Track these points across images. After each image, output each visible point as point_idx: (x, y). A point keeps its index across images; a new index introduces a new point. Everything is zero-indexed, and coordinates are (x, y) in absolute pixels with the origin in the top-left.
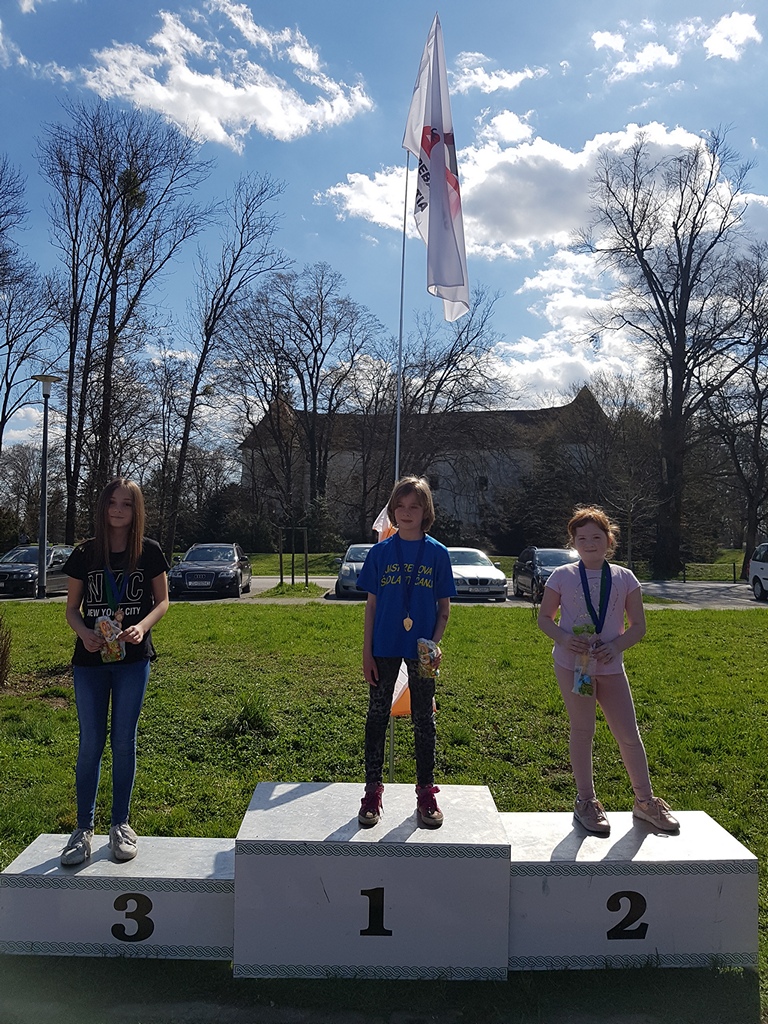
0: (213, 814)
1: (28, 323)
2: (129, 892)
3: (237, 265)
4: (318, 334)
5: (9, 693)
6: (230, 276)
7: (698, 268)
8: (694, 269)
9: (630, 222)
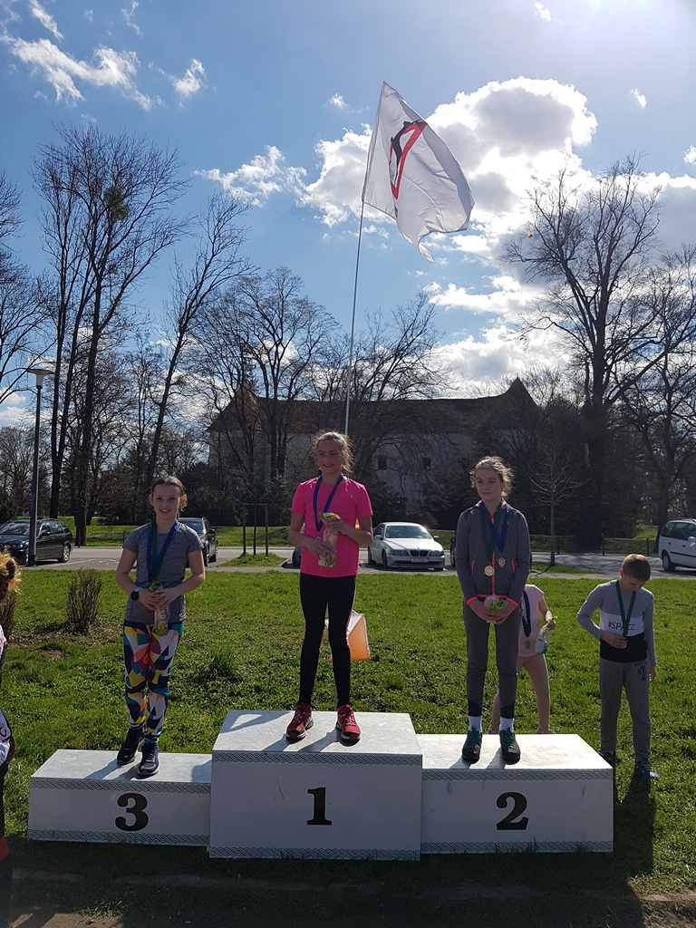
0: (191, 741)
1: (19, 319)
2: (129, 792)
3: (208, 271)
4: (279, 330)
6: (202, 281)
7: (616, 277)
8: (612, 277)
9: (557, 236)
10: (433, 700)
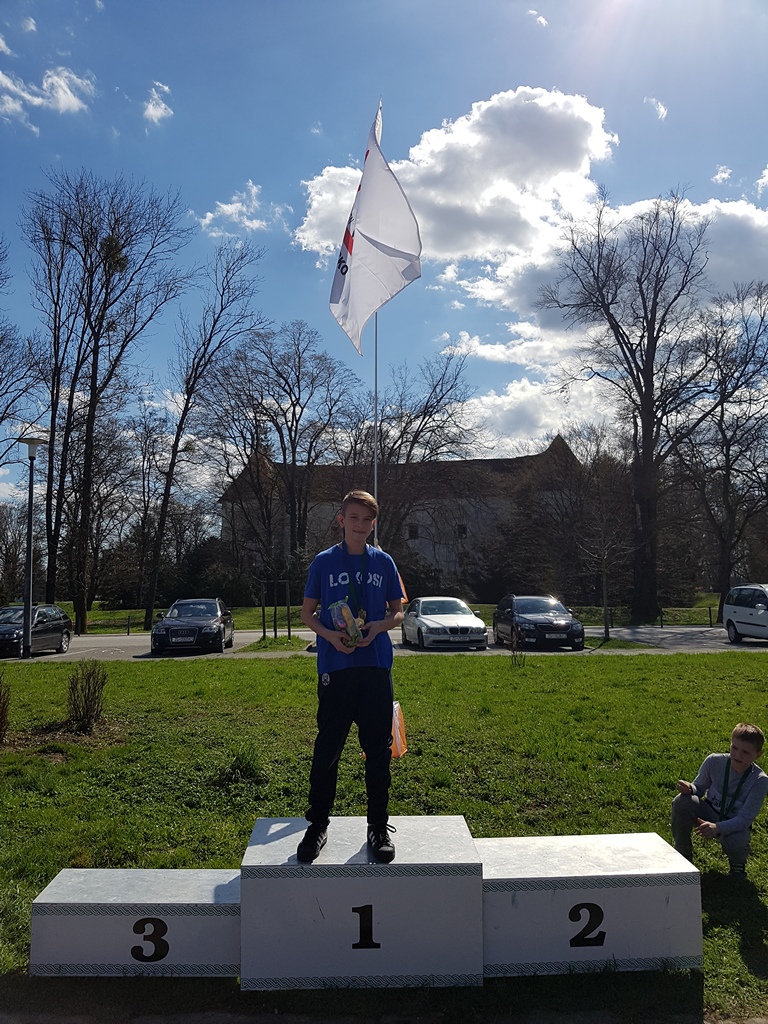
0: (214, 853)
1: (9, 384)
2: (146, 916)
3: (217, 326)
4: (296, 389)
5: (8, 750)
6: (211, 337)
7: (663, 322)
8: (659, 321)
9: (596, 278)
10: (486, 797)
